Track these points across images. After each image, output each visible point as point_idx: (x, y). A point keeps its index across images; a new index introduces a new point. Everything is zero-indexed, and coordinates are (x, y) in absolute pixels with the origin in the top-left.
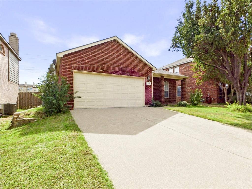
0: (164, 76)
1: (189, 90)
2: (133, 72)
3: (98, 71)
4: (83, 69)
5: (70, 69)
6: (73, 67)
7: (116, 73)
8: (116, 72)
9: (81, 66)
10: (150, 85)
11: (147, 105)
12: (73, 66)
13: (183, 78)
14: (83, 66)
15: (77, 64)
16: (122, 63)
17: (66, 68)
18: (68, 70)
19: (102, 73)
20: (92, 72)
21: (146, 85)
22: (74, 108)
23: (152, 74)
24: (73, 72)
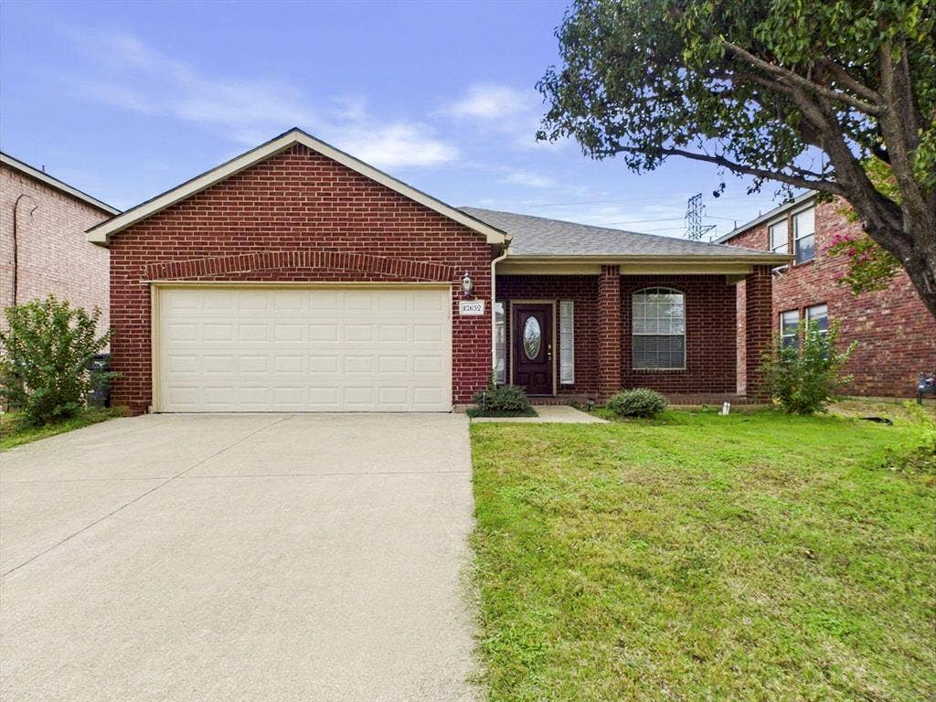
0: (617, 268)
1: (863, 323)
2: (386, 266)
3: (234, 274)
4: (179, 272)
5: (138, 277)
6: (146, 270)
7: (308, 275)
8: (309, 270)
9: (173, 264)
10: (481, 312)
11: (462, 407)
12: (146, 266)
13: (756, 267)
14: (180, 262)
15: (163, 258)
16: (334, 234)
17: (126, 276)
18: (133, 282)
19: (252, 279)
20: (212, 279)
21: (456, 317)
22: (152, 408)
23: (494, 262)
24: (149, 286)
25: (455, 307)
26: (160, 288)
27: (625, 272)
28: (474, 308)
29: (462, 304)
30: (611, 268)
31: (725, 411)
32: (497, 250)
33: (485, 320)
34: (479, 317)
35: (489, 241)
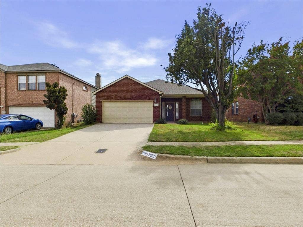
3: (116, 99)
5: (100, 100)
8: (128, 98)
9: (106, 98)
11: (154, 122)
12: (101, 98)
15: (104, 97)
16: (133, 92)
17: (98, 100)
21: (154, 106)
22: (102, 122)
23: (160, 97)
24: (102, 101)
25: (154, 105)
26: (103, 101)
27: (187, 97)
28: (157, 105)
29: (155, 104)
30: (184, 96)
31: (203, 123)
32: (161, 95)
33: (158, 107)
34: (158, 106)
35: (159, 93)
